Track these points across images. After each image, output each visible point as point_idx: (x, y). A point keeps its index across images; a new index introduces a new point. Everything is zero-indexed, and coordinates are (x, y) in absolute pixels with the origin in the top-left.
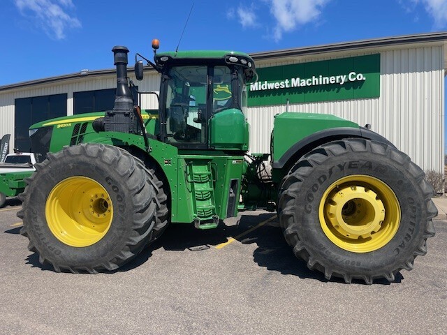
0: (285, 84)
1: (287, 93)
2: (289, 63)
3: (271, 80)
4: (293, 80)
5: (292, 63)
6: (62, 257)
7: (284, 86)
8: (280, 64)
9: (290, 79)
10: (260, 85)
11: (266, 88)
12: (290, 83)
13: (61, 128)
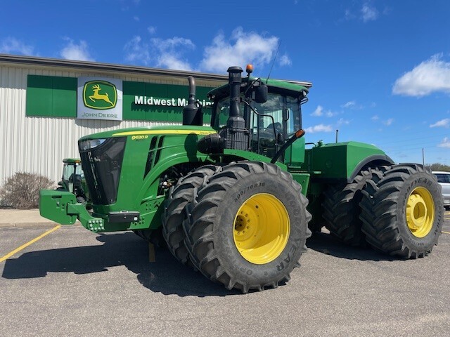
0: (171, 102)
1: (173, 111)
2: (174, 83)
3: (156, 96)
4: (179, 100)
5: (176, 84)
6: (254, 276)
7: (170, 104)
8: (165, 83)
9: (176, 99)
10: (145, 100)
11: (152, 103)
12: (176, 102)
13: (137, 140)
